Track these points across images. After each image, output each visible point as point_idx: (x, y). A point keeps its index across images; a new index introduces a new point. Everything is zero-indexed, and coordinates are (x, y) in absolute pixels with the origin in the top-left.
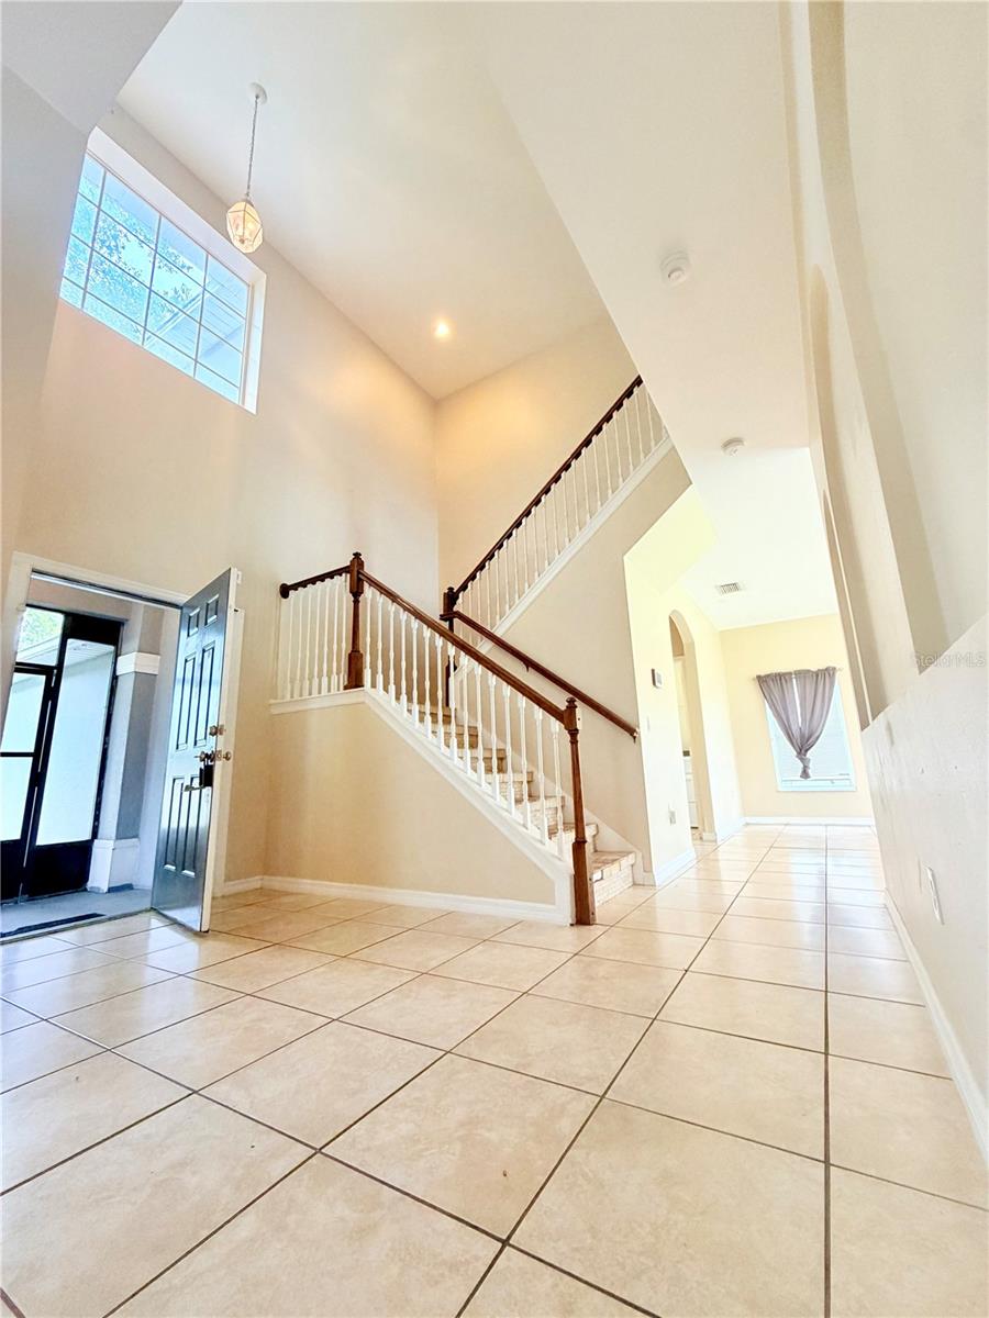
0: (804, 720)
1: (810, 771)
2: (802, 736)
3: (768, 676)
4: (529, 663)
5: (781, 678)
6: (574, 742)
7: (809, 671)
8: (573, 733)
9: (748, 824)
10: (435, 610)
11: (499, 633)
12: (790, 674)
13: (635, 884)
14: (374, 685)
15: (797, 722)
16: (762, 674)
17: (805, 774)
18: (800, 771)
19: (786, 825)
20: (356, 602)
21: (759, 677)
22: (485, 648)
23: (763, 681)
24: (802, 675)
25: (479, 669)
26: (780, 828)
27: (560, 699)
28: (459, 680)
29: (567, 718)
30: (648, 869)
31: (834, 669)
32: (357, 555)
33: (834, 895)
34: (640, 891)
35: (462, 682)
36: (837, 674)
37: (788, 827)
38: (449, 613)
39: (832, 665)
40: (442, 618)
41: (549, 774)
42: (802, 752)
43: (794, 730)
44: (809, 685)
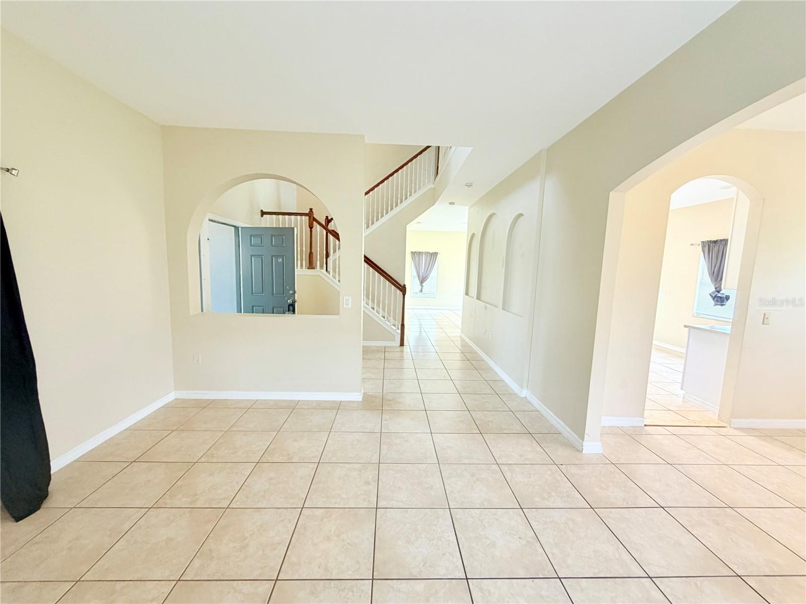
0: (424, 271)
1: (423, 290)
2: (423, 276)
3: (415, 252)
5: (420, 253)
7: (429, 253)
12: (423, 253)
16: (413, 251)
17: (421, 291)
19: (413, 309)
20: (311, 231)
21: (412, 252)
23: (414, 254)
24: (427, 253)
31: (437, 253)
32: (311, 209)
36: (438, 255)
39: (437, 251)
42: (422, 283)
43: (421, 273)
44: (429, 257)
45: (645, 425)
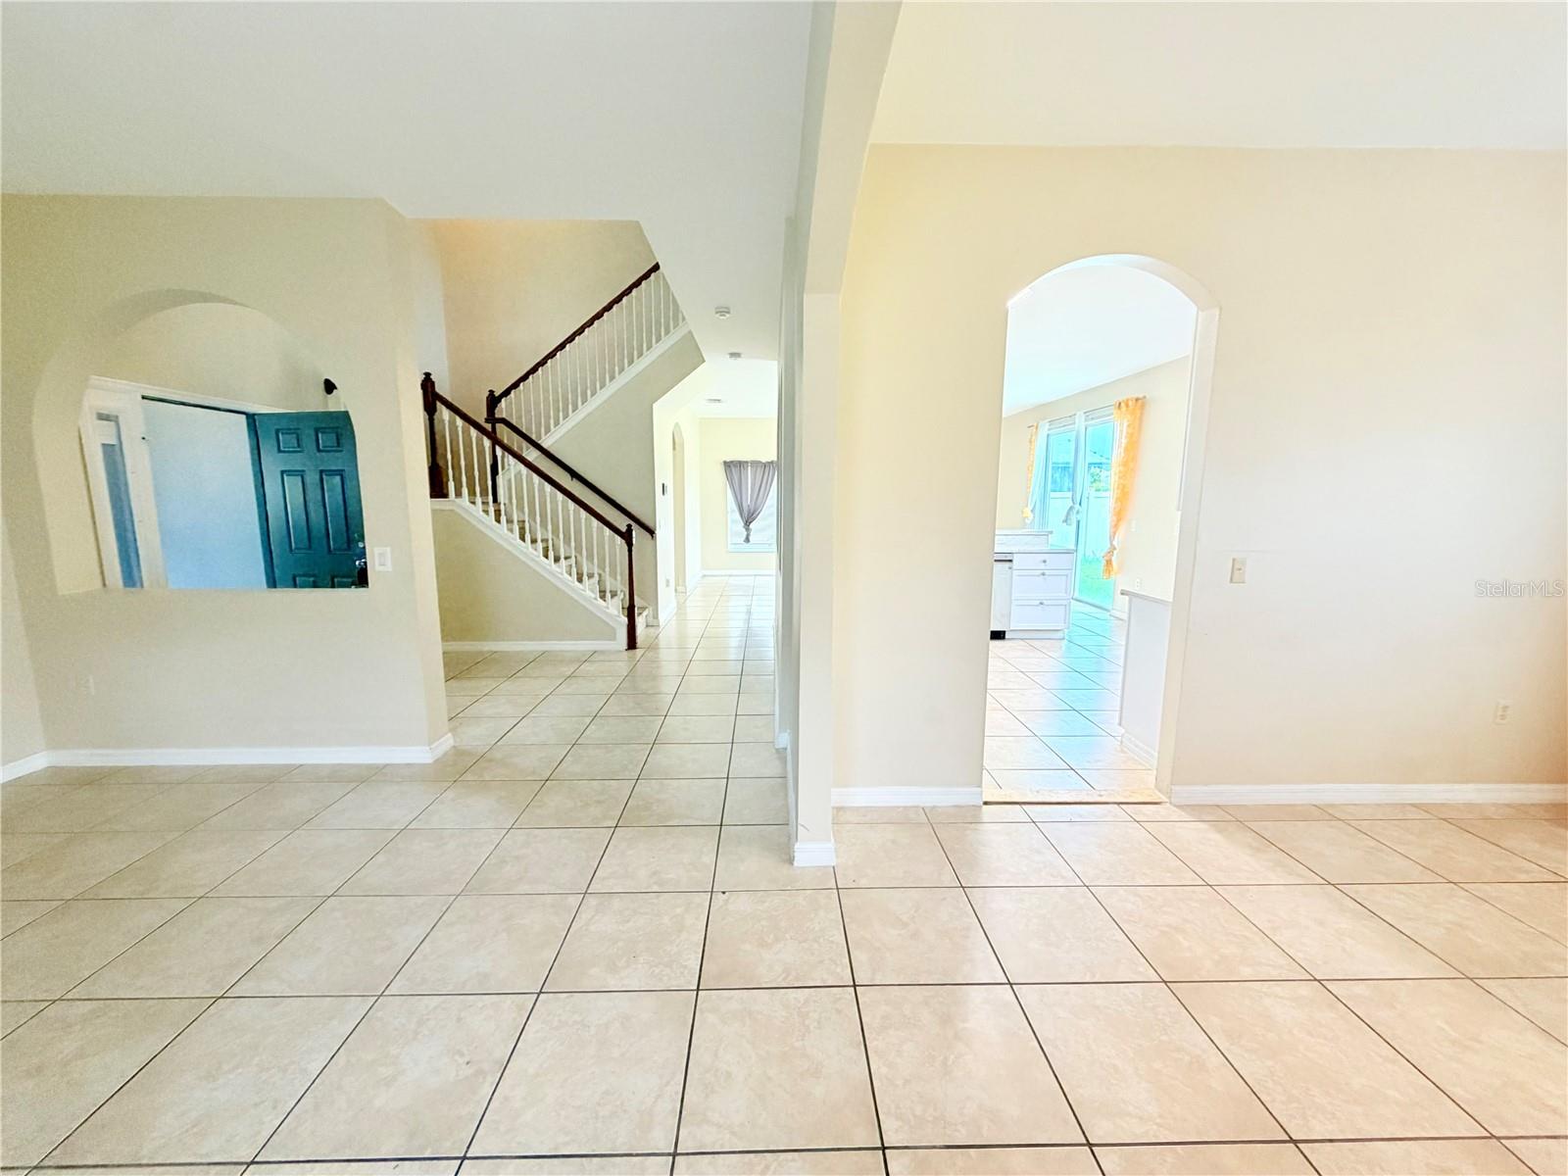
0: (752, 498)
1: (751, 538)
2: (749, 511)
3: (732, 462)
4: (574, 475)
5: (741, 464)
6: (630, 551)
7: (760, 462)
8: (630, 544)
9: (705, 576)
10: (480, 416)
11: (545, 445)
12: (747, 462)
13: (647, 626)
14: (458, 494)
15: (747, 502)
16: (728, 460)
17: (747, 540)
18: (745, 536)
19: (730, 576)
20: (431, 420)
21: (725, 462)
22: (532, 455)
23: (728, 465)
24: (755, 464)
25: (524, 470)
26: (727, 578)
28: (507, 477)
29: (627, 537)
30: (656, 617)
32: (429, 377)
33: (754, 624)
34: (651, 630)
35: (510, 480)
37: (732, 578)
38: (491, 418)
40: (487, 421)
42: (747, 523)
43: (744, 505)
44: (760, 471)
45: (986, 803)
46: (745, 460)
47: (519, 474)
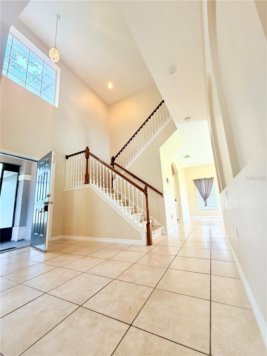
1: (207, 204)
3: (197, 180)
4: (134, 177)
5: (200, 180)
6: (147, 197)
7: (207, 178)
8: (146, 195)
9: (191, 218)
10: (109, 162)
11: (126, 169)
13: (162, 234)
14: (92, 183)
15: (204, 191)
16: (195, 179)
18: (205, 204)
20: (87, 160)
22: (123, 172)
24: (205, 179)
25: (121, 178)
26: (200, 219)
27: (143, 186)
29: (145, 191)
30: (166, 231)
32: (87, 147)
33: (213, 236)
34: (164, 236)
35: (116, 182)
36: (214, 179)
38: (113, 163)
40: (111, 164)
41: (140, 206)
42: (205, 199)
44: (207, 182)
46: (202, 178)
47: (119, 180)
